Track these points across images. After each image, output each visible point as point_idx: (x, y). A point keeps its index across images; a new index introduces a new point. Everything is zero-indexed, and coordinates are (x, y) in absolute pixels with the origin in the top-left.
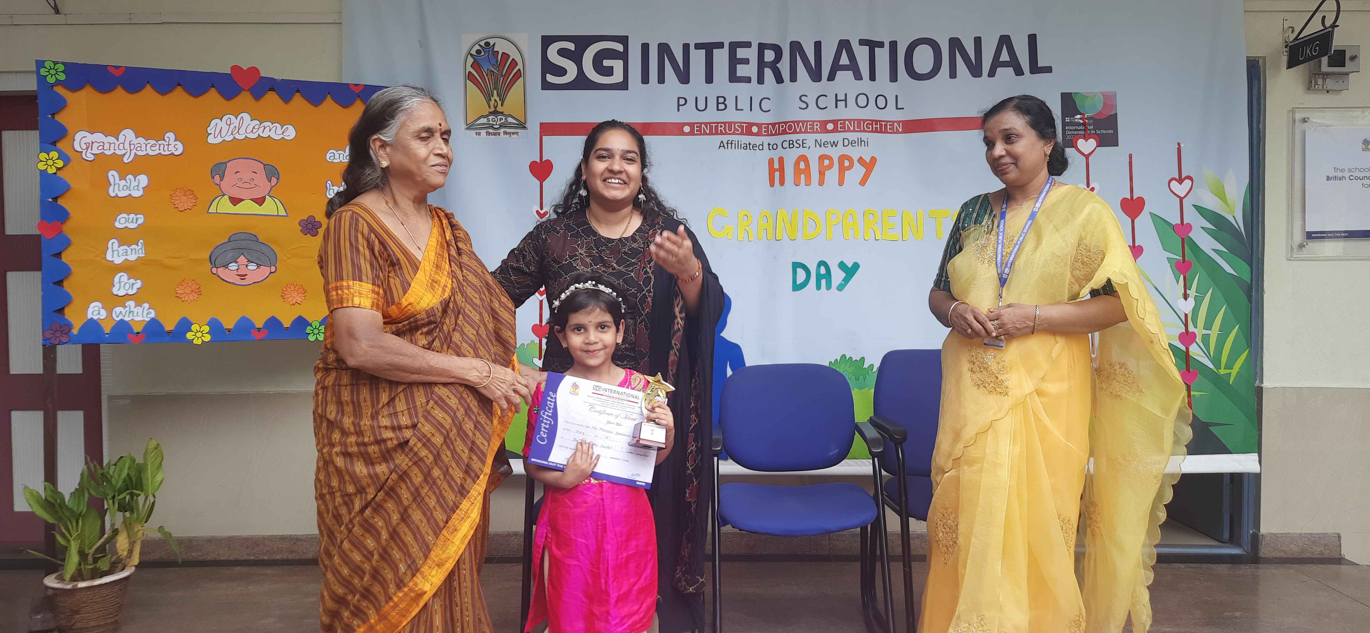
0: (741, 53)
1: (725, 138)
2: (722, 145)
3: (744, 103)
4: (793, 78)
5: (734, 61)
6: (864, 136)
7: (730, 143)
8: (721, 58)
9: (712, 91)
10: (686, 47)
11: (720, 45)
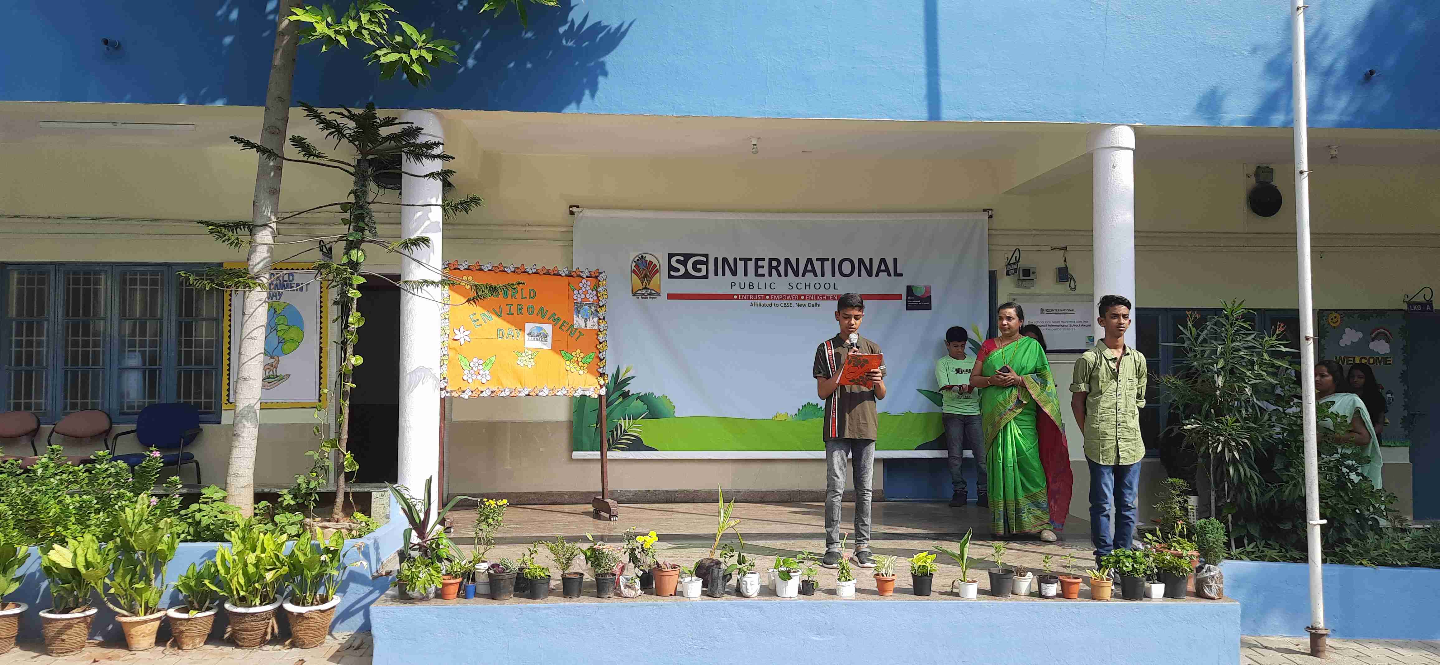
0: (760, 263)
1: (753, 302)
2: (751, 305)
3: (762, 286)
4: (786, 275)
5: (757, 267)
6: (818, 302)
7: (755, 304)
8: (751, 265)
9: (747, 280)
10: (735, 259)
11: (751, 259)
